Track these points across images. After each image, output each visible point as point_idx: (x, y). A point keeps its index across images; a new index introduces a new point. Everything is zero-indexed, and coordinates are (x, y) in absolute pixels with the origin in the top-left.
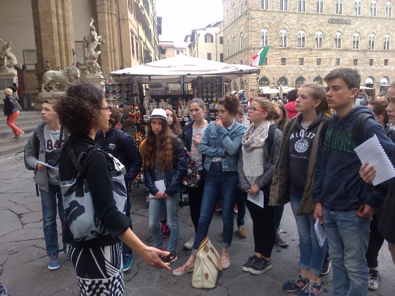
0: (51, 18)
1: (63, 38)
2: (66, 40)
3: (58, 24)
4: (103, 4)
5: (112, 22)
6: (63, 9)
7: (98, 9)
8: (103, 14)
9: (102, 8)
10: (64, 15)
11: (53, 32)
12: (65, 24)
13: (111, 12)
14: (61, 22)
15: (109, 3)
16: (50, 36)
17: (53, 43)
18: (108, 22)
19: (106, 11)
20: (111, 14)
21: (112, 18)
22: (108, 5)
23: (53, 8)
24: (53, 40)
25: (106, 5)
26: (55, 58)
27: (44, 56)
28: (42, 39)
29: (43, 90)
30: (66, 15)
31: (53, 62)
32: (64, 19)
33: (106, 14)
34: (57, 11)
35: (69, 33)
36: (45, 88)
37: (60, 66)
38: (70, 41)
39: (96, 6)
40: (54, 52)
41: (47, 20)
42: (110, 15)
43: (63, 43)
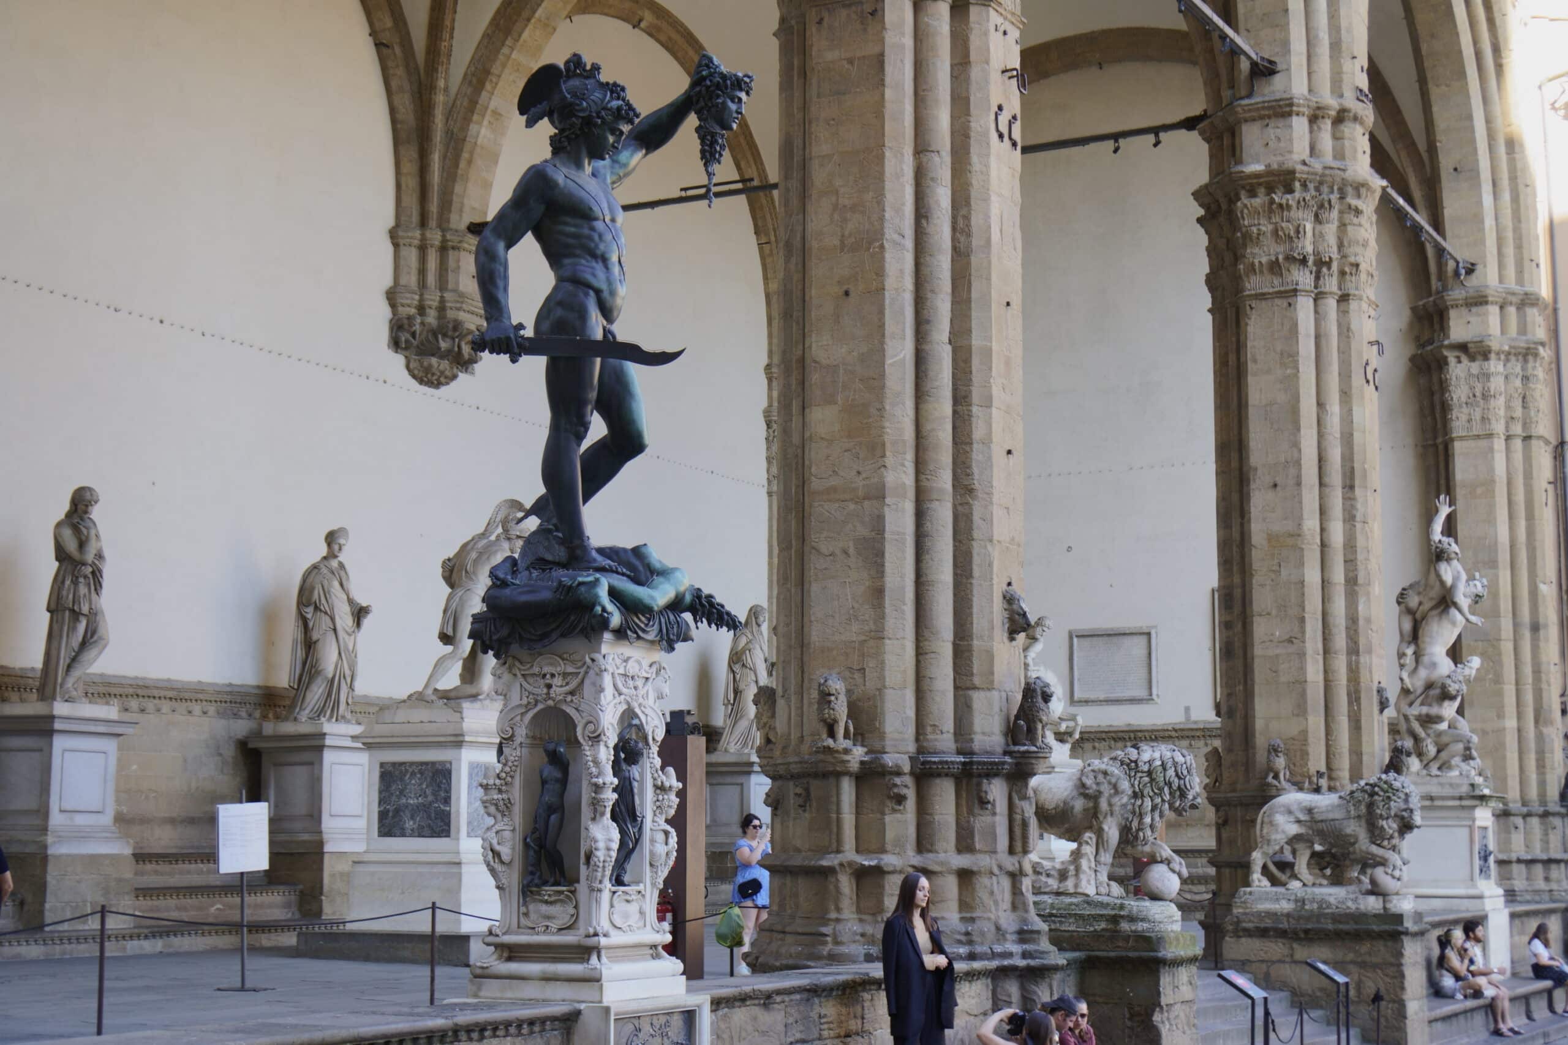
0: (1301, 564)
1: (1340, 641)
2: (1354, 649)
3: (1325, 583)
4: (1485, 396)
5: (1528, 475)
6: (1350, 518)
7: (1460, 421)
8: (1483, 443)
9: (1477, 415)
10: (1350, 546)
11: (1302, 620)
12: (1352, 581)
13: (1525, 425)
14: (1338, 575)
15: (1518, 383)
16: (1290, 641)
17: (1302, 669)
18: (1509, 483)
19: (1499, 427)
20: (1527, 438)
21: (1528, 459)
22: (1508, 401)
23: (1311, 523)
24: (1302, 655)
25: (1501, 401)
26: (1304, 733)
27: (1259, 724)
28: (1258, 650)
29: (1256, 876)
30: (1360, 542)
31: (1298, 749)
32: (1350, 562)
33: (1499, 444)
34: (1322, 530)
35: (1368, 620)
36: (1265, 870)
37: (1323, 769)
38: (1369, 651)
39: (1445, 408)
40: (1301, 709)
41: (1284, 573)
42: (1518, 444)
43: (1341, 664)
